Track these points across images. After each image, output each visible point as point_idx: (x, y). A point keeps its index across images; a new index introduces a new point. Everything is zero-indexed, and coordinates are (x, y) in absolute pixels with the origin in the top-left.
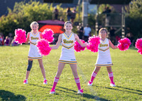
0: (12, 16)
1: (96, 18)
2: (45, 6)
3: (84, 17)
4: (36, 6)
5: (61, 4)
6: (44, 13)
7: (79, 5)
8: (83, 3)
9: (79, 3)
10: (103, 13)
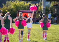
0: (5, 8)
1: (49, 9)
2: (22, 2)
3: (43, 9)
4: (18, 3)
5: (31, 2)
6: (22, 6)
7: (41, 2)
8: (43, 1)
9: (40, 1)
10: (54, 6)
